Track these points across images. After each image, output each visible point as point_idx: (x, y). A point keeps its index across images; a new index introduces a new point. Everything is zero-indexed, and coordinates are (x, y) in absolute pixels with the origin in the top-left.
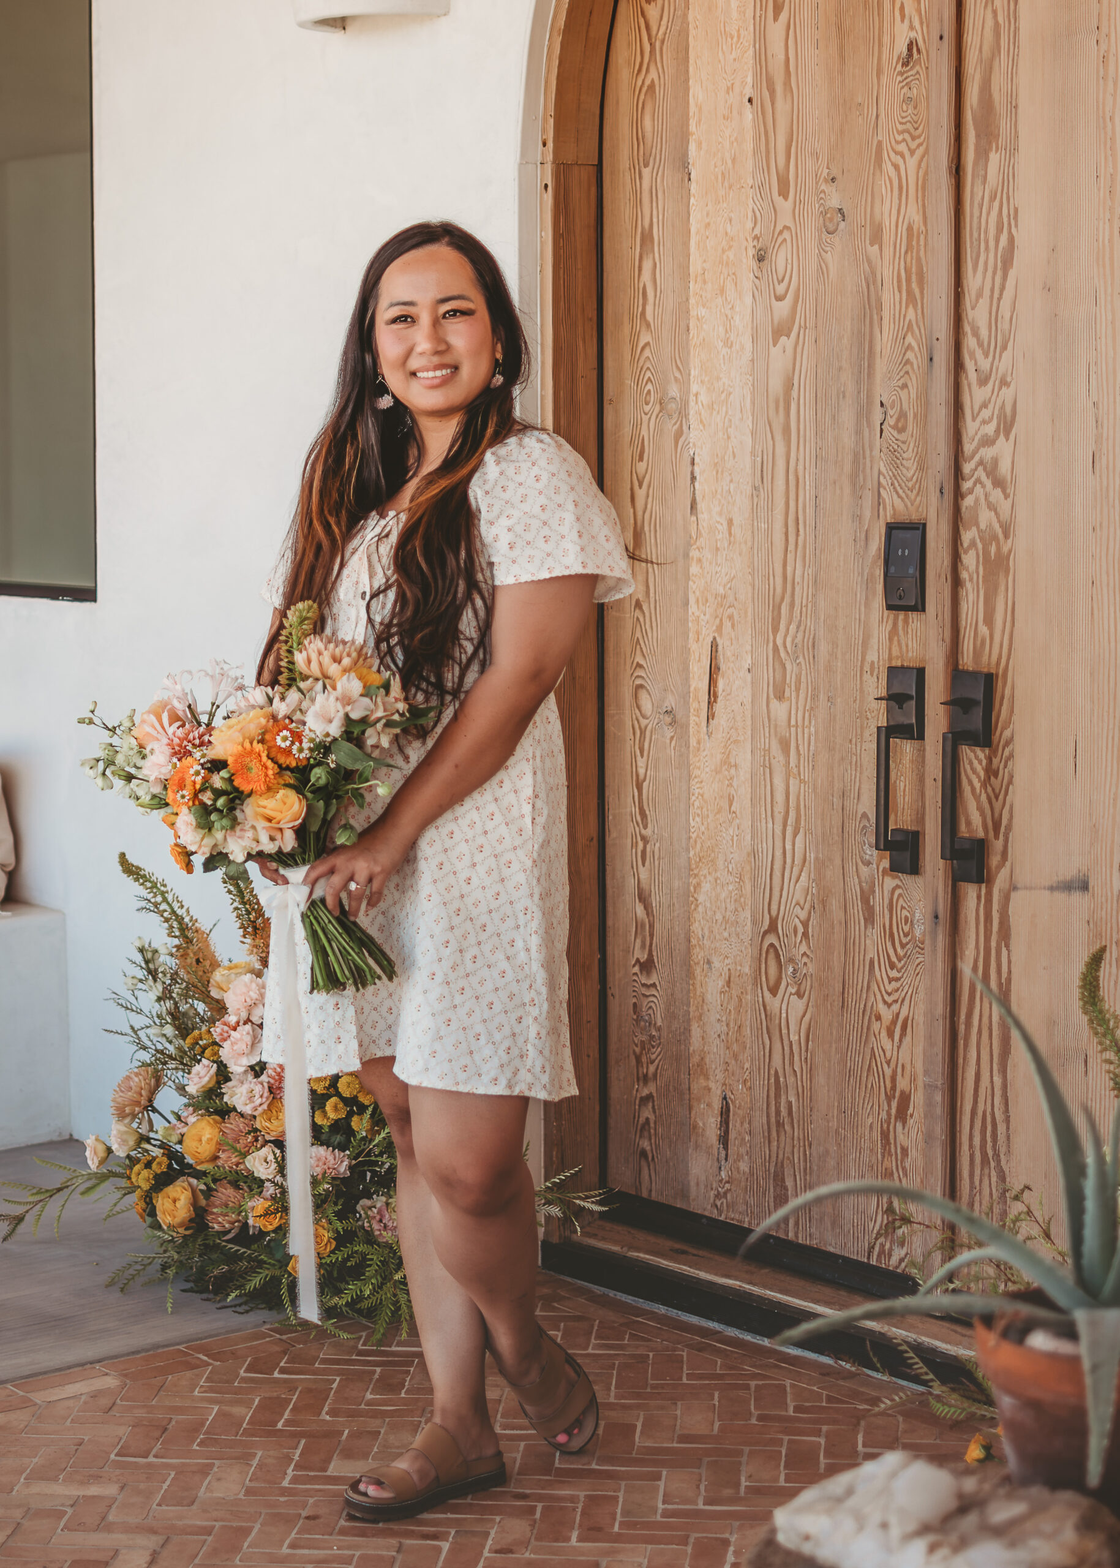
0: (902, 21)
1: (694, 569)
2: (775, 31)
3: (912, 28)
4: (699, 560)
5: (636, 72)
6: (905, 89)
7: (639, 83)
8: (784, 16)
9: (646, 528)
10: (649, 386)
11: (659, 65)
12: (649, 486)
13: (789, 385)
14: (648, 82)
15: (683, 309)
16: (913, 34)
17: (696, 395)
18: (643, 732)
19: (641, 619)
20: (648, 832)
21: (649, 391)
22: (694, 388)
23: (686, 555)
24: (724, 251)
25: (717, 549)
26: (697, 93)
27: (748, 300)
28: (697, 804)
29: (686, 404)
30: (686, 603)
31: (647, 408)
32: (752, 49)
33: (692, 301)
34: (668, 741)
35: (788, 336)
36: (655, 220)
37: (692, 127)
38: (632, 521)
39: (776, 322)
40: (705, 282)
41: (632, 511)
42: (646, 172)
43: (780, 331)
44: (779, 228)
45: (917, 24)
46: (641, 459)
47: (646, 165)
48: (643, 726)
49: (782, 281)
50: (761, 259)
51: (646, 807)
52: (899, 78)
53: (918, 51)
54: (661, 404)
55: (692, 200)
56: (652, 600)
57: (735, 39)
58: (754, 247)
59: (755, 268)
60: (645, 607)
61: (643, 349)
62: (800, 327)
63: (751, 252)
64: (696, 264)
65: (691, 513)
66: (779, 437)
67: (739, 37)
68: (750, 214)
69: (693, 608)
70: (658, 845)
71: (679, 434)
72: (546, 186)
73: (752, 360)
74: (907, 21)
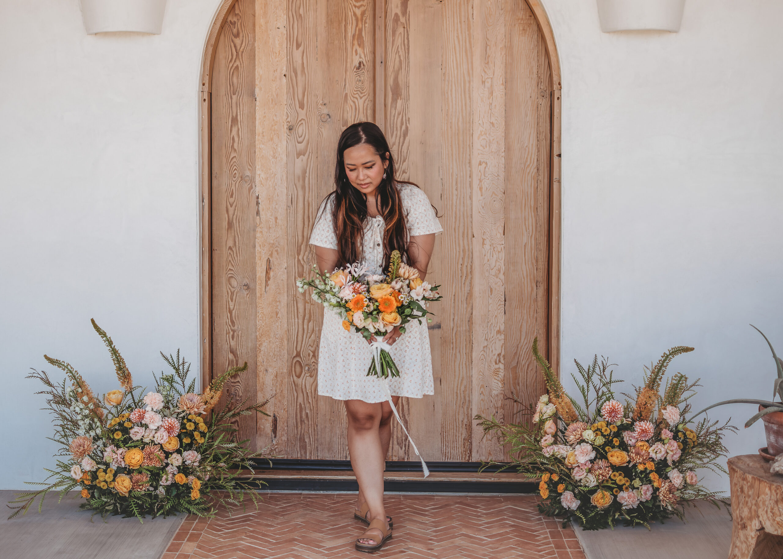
0: (356, 54)
1: (258, 235)
2: (297, 54)
3: (360, 57)
4: (261, 232)
5: (229, 61)
6: (358, 77)
7: (231, 65)
8: (301, 49)
9: (234, 221)
10: (236, 171)
11: (241, 60)
12: (236, 206)
13: (304, 172)
14: (235, 65)
15: (252, 145)
16: (361, 60)
17: (259, 175)
18: (232, 293)
19: (232, 253)
20: (236, 328)
21: (235, 173)
22: (258, 172)
23: (254, 230)
24: (272, 126)
25: (270, 228)
26: (259, 71)
27: (285, 143)
28: (260, 316)
29: (254, 178)
30: (254, 247)
31: (234, 179)
32: (285, 59)
33: (257, 142)
34: (245, 295)
35: (304, 155)
36: (239, 114)
37: (257, 82)
38: (227, 219)
39: (298, 151)
40: (263, 136)
41: (227, 215)
42: (234, 97)
43: (299, 154)
44: (299, 119)
45: (363, 56)
46: (232, 196)
47: (234, 94)
48: (232, 291)
49: (301, 137)
50: (290, 129)
51: (234, 319)
52: (355, 73)
53: (364, 65)
54: (241, 178)
55: (257, 108)
56: (237, 247)
57: (278, 54)
58: (287, 125)
59: (288, 132)
60: (234, 249)
61: (232, 159)
62: (310, 153)
63: (286, 127)
64: (259, 129)
65: (257, 216)
66: (300, 189)
67: (279, 53)
68: (285, 114)
69: (258, 248)
70: (240, 332)
71: (251, 188)
72: (205, 100)
73: (287, 163)
74: (358, 56)
